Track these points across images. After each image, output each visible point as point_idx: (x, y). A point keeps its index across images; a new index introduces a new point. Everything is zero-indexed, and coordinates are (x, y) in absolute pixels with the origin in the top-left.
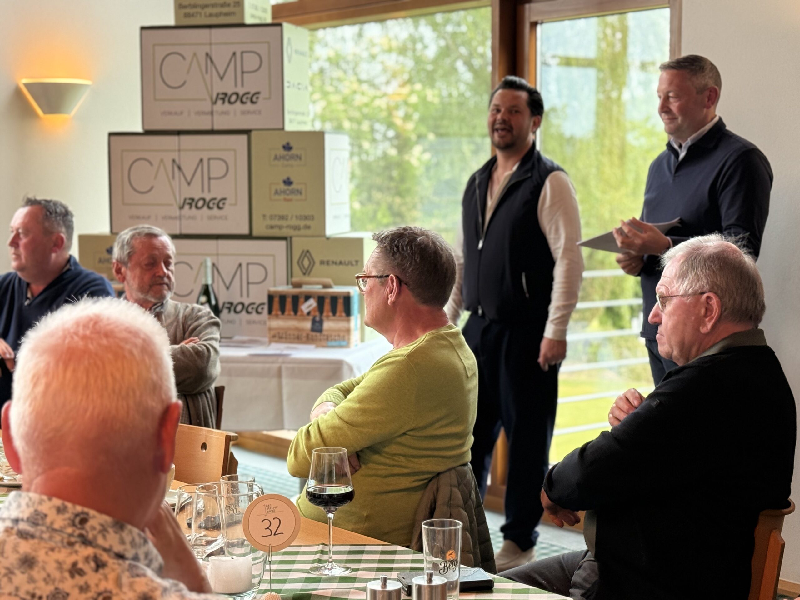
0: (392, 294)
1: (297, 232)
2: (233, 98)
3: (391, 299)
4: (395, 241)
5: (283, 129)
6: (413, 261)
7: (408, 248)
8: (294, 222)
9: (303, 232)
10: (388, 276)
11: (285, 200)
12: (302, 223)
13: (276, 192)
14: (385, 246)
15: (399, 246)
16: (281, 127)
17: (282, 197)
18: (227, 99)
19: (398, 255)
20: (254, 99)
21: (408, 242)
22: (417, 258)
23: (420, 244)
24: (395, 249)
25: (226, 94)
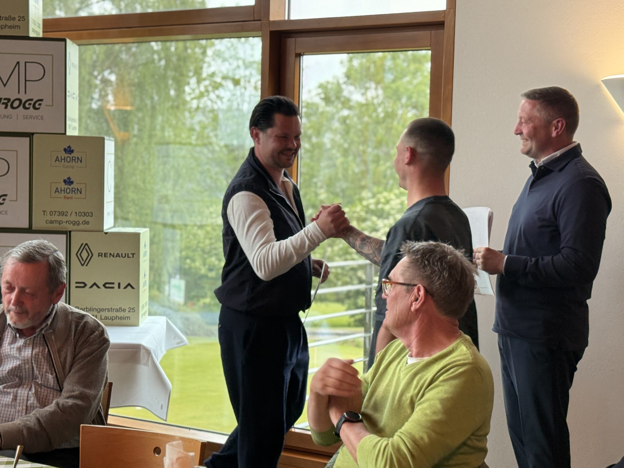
0: (417, 302)
1: (76, 227)
2: (16, 104)
3: (415, 307)
4: (426, 256)
5: (65, 134)
6: (442, 276)
7: (439, 264)
8: (73, 218)
9: (81, 227)
10: (416, 285)
11: (65, 197)
12: (81, 219)
13: (57, 191)
14: (417, 259)
15: (430, 260)
16: (63, 132)
17: (63, 195)
18: (9, 104)
19: (428, 268)
20: (37, 106)
21: (439, 258)
22: (446, 274)
23: (449, 262)
24: (426, 262)
25: (9, 100)
